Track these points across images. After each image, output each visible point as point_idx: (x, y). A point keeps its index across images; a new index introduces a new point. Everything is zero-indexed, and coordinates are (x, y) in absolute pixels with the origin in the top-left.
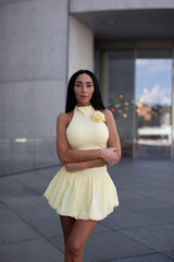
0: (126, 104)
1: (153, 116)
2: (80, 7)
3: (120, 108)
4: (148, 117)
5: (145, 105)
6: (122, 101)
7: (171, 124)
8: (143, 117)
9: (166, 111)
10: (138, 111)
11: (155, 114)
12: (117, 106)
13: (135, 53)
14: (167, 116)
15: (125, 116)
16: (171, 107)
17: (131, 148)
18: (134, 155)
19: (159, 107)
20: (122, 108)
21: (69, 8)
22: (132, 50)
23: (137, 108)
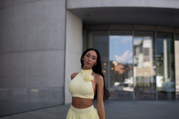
4: (121, 72)
8: (118, 72)
13: (109, 32)
14: (131, 71)
21: (66, 6)
22: (107, 30)
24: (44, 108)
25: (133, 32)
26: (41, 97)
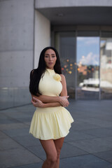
0: (71, 65)
1: (88, 73)
2: (42, 5)
3: (67, 68)
4: (85, 73)
5: (83, 66)
6: (69, 63)
7: (99, 77)
8: (81, 73)
9: (96, 70)
10: (79, 69)
11: (90, 72)
12: (65, 66)
13: (77, 33)
14: (97, 72)
15: (70, 72)
16: (99, 67)
17: (74, 93)
18: (76, 97)
19: (92, 67)
20: (68, 67)
21: (34, 5)
22: (75, 31)
23: (78, 67)
24: (15, 107)
25: (101, 33)
26: (11, 96)
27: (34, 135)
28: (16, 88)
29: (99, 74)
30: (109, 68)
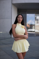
4: (29, 27)
7: (35, 28)
24: (5, 39)
27: (14, 51)
28: (5, 32)
29: (35, 27)
30: (38, 25)
